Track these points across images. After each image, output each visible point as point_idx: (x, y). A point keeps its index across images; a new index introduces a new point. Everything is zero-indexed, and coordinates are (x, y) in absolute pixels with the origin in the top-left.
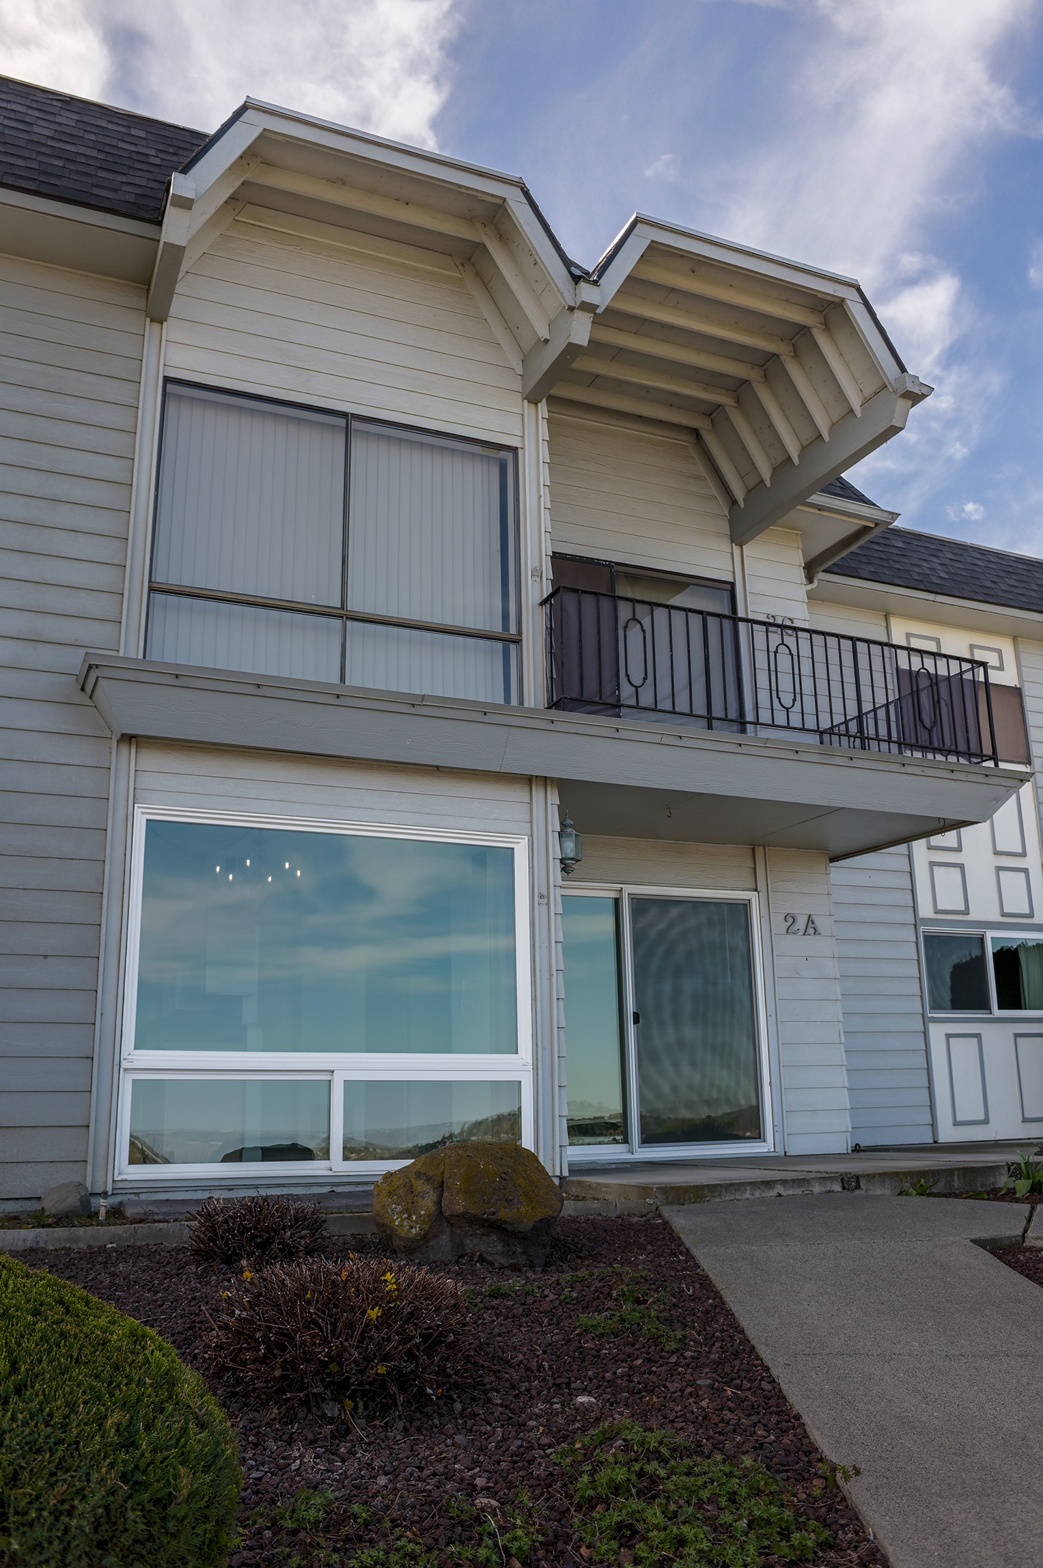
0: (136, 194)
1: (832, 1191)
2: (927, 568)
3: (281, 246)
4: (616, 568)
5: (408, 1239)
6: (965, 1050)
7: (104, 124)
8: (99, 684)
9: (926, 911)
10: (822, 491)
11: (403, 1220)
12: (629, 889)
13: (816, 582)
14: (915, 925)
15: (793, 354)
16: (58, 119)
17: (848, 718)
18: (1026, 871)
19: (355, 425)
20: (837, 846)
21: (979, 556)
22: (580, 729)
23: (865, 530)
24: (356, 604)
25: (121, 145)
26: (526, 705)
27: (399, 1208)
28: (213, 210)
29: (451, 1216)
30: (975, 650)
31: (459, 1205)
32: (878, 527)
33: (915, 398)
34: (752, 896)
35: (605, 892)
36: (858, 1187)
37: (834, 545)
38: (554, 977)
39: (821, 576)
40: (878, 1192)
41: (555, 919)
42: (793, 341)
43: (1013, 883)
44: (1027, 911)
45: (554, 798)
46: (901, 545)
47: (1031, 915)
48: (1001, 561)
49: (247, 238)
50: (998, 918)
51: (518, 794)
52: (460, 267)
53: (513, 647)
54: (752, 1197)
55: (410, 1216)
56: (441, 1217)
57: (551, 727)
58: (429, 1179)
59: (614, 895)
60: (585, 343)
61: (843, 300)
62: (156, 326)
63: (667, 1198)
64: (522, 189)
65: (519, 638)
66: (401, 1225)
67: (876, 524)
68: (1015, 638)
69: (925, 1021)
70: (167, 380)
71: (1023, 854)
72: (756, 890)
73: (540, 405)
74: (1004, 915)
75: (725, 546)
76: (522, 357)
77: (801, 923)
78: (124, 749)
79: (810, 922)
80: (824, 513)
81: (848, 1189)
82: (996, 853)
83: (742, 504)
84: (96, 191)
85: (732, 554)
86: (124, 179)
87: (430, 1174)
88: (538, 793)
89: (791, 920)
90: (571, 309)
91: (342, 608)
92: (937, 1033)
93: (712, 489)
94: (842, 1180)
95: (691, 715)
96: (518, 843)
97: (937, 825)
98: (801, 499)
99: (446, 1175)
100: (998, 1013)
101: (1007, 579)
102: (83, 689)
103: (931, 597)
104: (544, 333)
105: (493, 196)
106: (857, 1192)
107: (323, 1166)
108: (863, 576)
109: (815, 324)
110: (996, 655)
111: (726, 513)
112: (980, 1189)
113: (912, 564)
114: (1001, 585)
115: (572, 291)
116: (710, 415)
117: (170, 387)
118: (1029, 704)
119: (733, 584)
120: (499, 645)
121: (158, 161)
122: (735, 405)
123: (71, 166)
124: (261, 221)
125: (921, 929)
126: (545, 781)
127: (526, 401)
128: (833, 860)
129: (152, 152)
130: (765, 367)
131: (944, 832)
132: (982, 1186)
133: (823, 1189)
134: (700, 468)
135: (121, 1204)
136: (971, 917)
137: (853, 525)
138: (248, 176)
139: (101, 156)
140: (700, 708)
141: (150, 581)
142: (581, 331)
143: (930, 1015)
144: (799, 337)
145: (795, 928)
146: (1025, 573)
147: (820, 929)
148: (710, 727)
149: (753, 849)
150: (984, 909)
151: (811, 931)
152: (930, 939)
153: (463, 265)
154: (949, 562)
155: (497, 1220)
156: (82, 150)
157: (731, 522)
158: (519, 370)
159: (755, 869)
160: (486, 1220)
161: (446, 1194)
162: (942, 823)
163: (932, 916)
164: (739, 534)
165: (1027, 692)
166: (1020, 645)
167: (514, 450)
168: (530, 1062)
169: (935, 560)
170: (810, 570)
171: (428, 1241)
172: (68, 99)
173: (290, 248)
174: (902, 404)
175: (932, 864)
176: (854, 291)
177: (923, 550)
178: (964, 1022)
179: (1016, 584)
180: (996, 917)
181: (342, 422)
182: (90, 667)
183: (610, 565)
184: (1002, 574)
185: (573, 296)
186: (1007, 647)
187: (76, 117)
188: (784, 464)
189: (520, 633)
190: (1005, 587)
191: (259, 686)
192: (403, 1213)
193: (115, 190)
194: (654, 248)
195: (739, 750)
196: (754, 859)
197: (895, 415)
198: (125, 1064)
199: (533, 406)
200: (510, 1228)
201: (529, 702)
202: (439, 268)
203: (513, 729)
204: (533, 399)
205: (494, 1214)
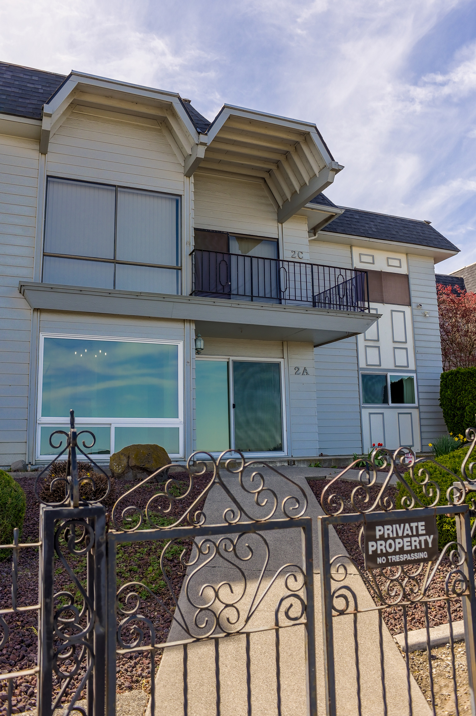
0: (33, 108)
1: (284, 466)
2: (368, 227)
3: (90, 121)
4: (230, 234)
5: (118, 473)
6: (377, 420)
7: (22, 76)
8: (25, 292)
9: (362, 365)
10: (311, 202)
11: (116, 468)
12: (232, 358)
13: (317, 235)
14: (358, 370)
15: (295, 151)
16: (5, 76)
17: (320, 292)
18: (406, 349)
19: (119, 189)
20: (317, 341)
21: (393, 221)
22: (200, 302)
23: (332, 216)
24: (119, 258)
25: (28, 85)
26: (183, 295)
27: (116, 464)
28: (62, 112)
29: (132, 466)
30: (389, 260)
31: (133, 463)
32: (337, 215)
33: (337, 171)
34: (281, 360)
35: (223, 359)
36: (294, 464)
37: (322, 221)
38: (192, 391)
39: (320, 232)
40: (302, 466)
41: (193, 370)
42: (295, 145)
43: (401, 354)
44: (406, 365)
45: (193, 327)
46: (358, 217)
47: (408, 366)
48: (402, 222)
49: (77, 119)
50: (394, 368)
51: (180, 325)
52: (160, 124)
53: (179, 271)
54: (254, 467)
55: (119, 466)
56: (128, 466)
57: (189, 302)
58: (125, 455)
59: (227, 360)
60: (203, 157)
61: (309, 132)
62: (43, 156)
63: (222, 466)
64: (179, 98)
65: (181, 268)
66: (116, 469)
67: (336, 214)
68: (407, 254)
69: (361, 408)
70: (48, 176)
71: (406, 342)
72: (283, 358)
73: (191, 178)
74: (396, 366)
75: (275, 224)
76: (184, 159)
77: (301, 371)
78: (36, 313)
79: (305, 370)
80: (314, 210)
81: (290, 465)
82: (394, 342)
83: (281, 207)
84: (18, 109)
85: (278, 227)
86: (28, 101)
87: (125, 454)
88: (187, 325)
89: (297, 369)
90: (197, 144)
91: (114, 259)
92: (365, 413)
93: (271, 202)
94: (288, 462)
95: (244, 295)
96: (179, 343)
97: (347, 334)
98: (303, 205)
99: (130, 454)
100: (391, 404)
101: (403, 230)
102: (20, 292)
103: (368, 239)
104: (190, 152)
105: (167, 101)
106: (294, 466)
107: (107, 456)
108: (338, 232)
109: (300, 140)
110: (398, 261)
111: (276, 210)
112: (342, 466)
113: (361, 226)
114: (400, 233)
115: (197, 138)
116: (269, 172)
117: (49, 179)
118: (412, 281)
119: (278, 239)
120: (175, 270)
121: (41, 91)
122: (277, 169)
123: (9, 98)
124: (83, 112)
125: (360, 372)
126: (190, 321)
127: (185, 177)
128: (315, 347)
129: (40, 87)
130: (286, 155)
131: (348, 337)
132: (343, 465)
133: (281, 465)
134: (266, 193)
135: (38, 468)
136: (381, 367)
137: (327, 215)
138: (75, 97)
139: (20, 92)
140: (248, 293)
141: (43, 252)
142: (201, 153)
143: (362, 406)
144: (296, 145)
145: (299, 372)
146: (412, 227)
147: (309, 373)
148: (252, 300)
149: (283, 342)
150: (388, 364)
151: (305, 373)
152: (364, 376)
153: (161, 123)
154: (378, 224)
155: (145, 468)
156: (13, 90)
157: (278, 214)
158: (183, 164)
159: (283, 350)
160: (141, 468)
161: (130, 460)
162: (348, 334)
163: (365, 367)
164: (281, 219)
165: (410, 277)
166: (409, 257)
167: (181, 196)
168: (183, 421)
169: (372, 223)
170: (313, 230)
171: (124, 474)
172: (8, 66)
173: (94, 121)
174: (331, 173)
175: (366, 346)
176: (314, 128)
177: (368, 219)
178: (378, 408)
179: (407, 232)
180: (392, 367)
181: (114, 188)
182: (21, 286)
183: (228, 233)
184: (401, 228)
185: (198, 139)
186: (403, 257)
187: (11, 74)
188: (294, 193)
189: (181, 266)
190: (401, 234)
191: (81, 291)
192: (117, 465)
193: (25, 107)
194: (231, 118)
195: (262, 308)
196: (283, 346)
197: (329, 178)
198: (38, 422)
199: (188, 178)
200: (149, 470)
201: (184, 294)
202: (152, 125)
203: (175, 303)
204: (188, 175)
205: (144, 465)
